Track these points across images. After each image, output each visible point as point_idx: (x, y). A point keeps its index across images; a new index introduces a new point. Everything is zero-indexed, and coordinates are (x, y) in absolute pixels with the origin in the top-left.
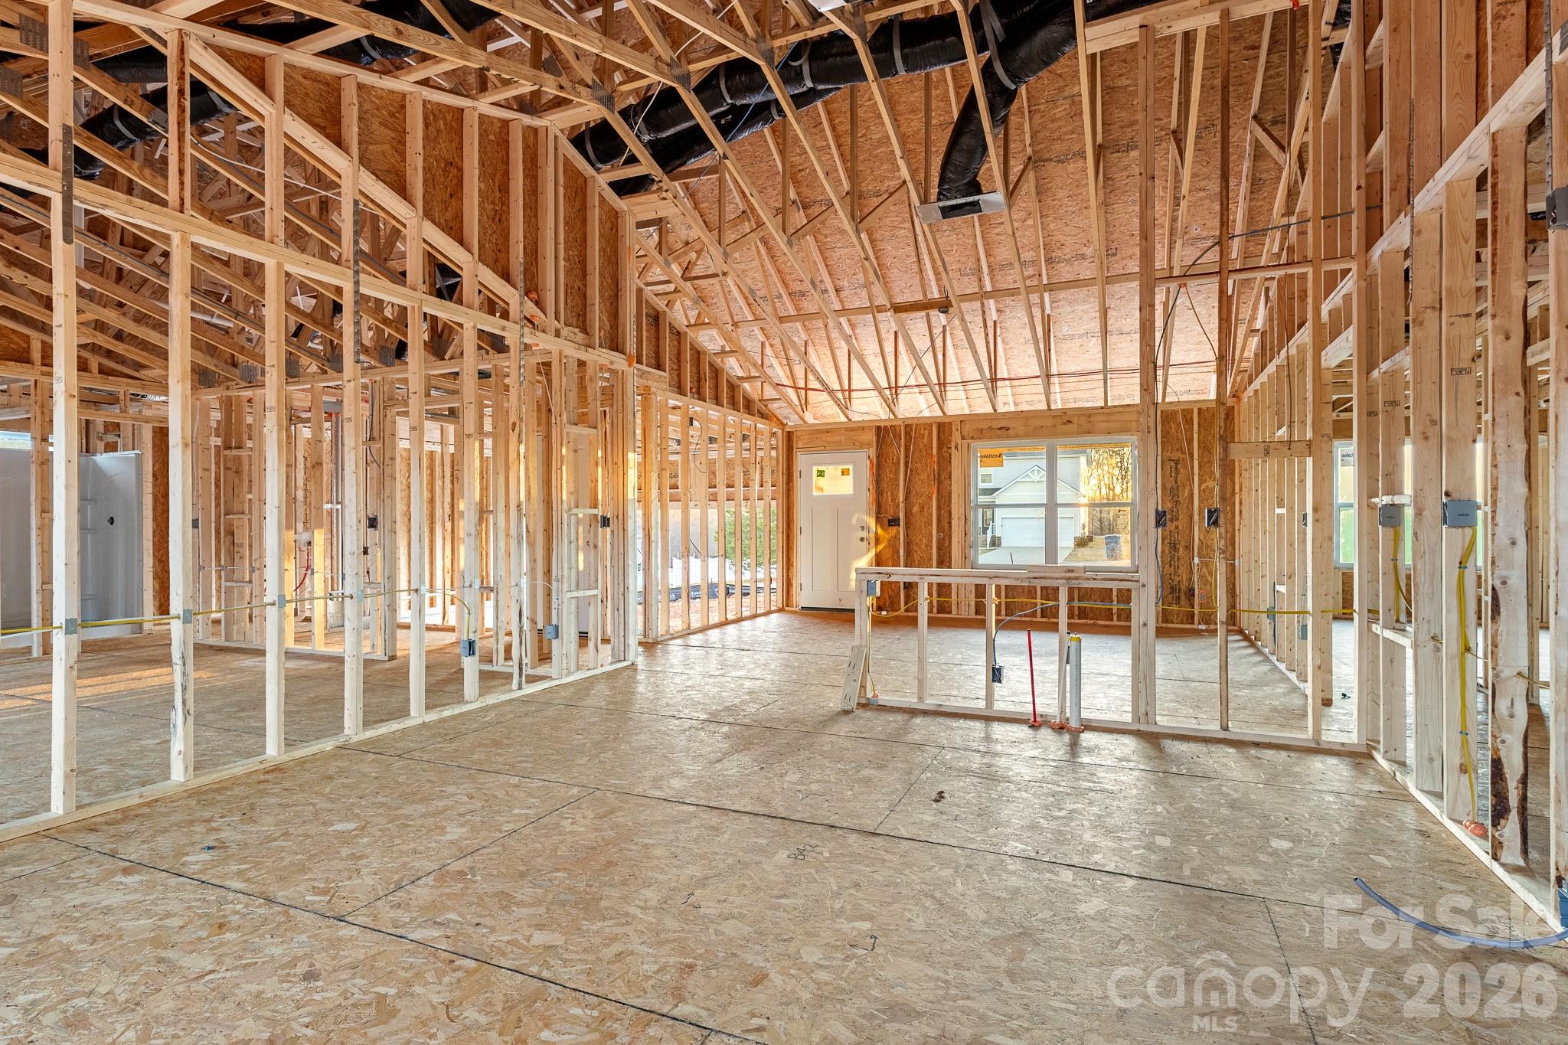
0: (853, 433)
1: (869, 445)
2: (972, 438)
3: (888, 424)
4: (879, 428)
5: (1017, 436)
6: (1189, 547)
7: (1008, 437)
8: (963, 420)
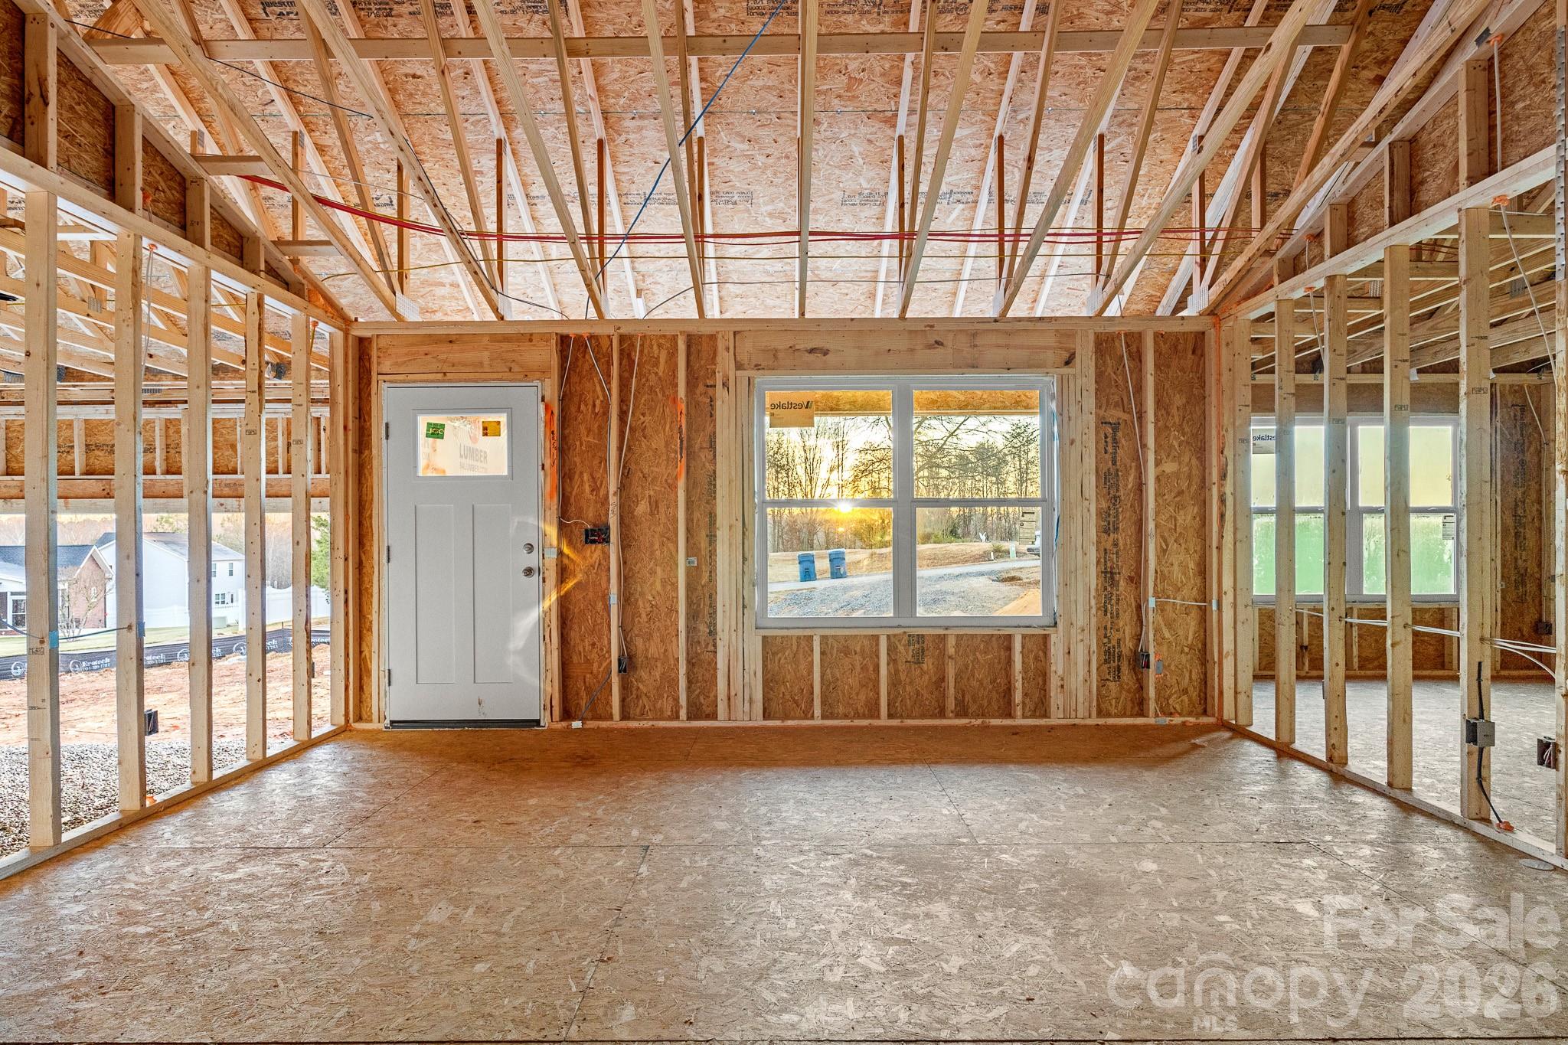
0: (505, 346)
1: (544, 372)
2: (757, 367)
3: (585, 331)
4: (564, 339)
5: (841, 368)
6: (1136, 580)
7: (825, 368)
8: (740, 329)
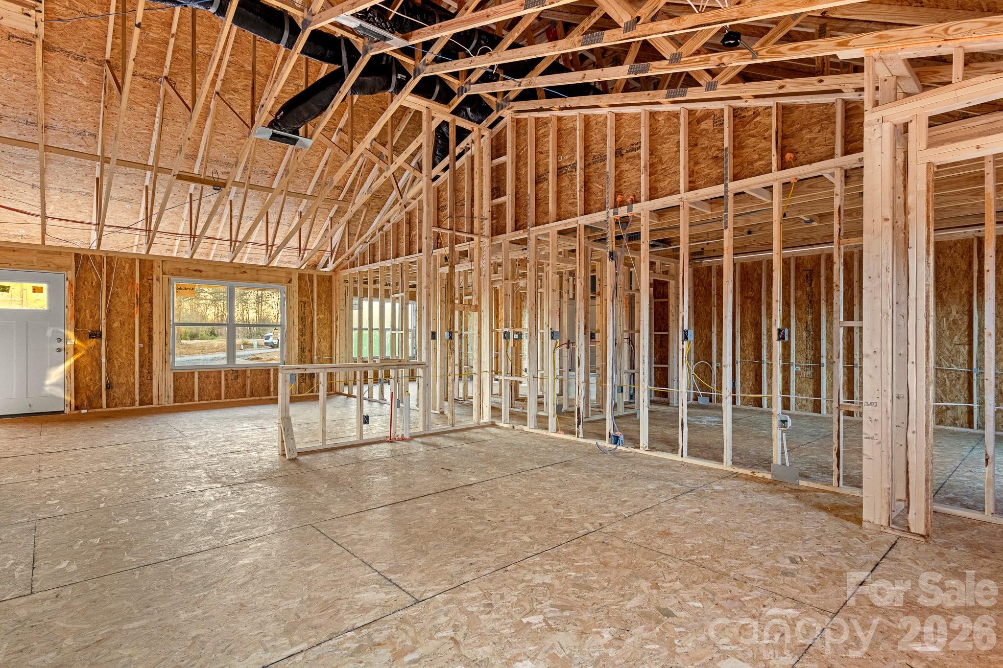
0: (46, 256)
2: (172, 274)
3: (89, 253)
4: (77, 256)
5: (207, 277)
6: (311, 351)
8: (164, 260)
